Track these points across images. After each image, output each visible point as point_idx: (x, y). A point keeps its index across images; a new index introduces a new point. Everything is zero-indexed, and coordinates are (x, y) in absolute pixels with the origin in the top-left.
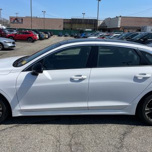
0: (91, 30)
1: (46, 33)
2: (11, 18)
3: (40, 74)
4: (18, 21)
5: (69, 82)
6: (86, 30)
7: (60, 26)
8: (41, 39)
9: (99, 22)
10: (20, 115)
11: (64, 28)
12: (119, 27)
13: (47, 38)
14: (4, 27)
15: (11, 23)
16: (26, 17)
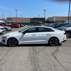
0: (42, 22)
1: (23, 24)
2: (7, 18)
3: (25, 34)
4: (10, 19)
5: (32, 36)
6: (40, 22)
7: (29, 21)
8: (21, 27)
9: (46, 19)
10: (20, 44)
11: (30, 22)
12: (54, 21)
13: (23, 26)
14: (4, 22)
15: (7, 20)
16: (14, 18)
